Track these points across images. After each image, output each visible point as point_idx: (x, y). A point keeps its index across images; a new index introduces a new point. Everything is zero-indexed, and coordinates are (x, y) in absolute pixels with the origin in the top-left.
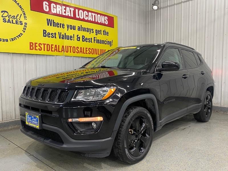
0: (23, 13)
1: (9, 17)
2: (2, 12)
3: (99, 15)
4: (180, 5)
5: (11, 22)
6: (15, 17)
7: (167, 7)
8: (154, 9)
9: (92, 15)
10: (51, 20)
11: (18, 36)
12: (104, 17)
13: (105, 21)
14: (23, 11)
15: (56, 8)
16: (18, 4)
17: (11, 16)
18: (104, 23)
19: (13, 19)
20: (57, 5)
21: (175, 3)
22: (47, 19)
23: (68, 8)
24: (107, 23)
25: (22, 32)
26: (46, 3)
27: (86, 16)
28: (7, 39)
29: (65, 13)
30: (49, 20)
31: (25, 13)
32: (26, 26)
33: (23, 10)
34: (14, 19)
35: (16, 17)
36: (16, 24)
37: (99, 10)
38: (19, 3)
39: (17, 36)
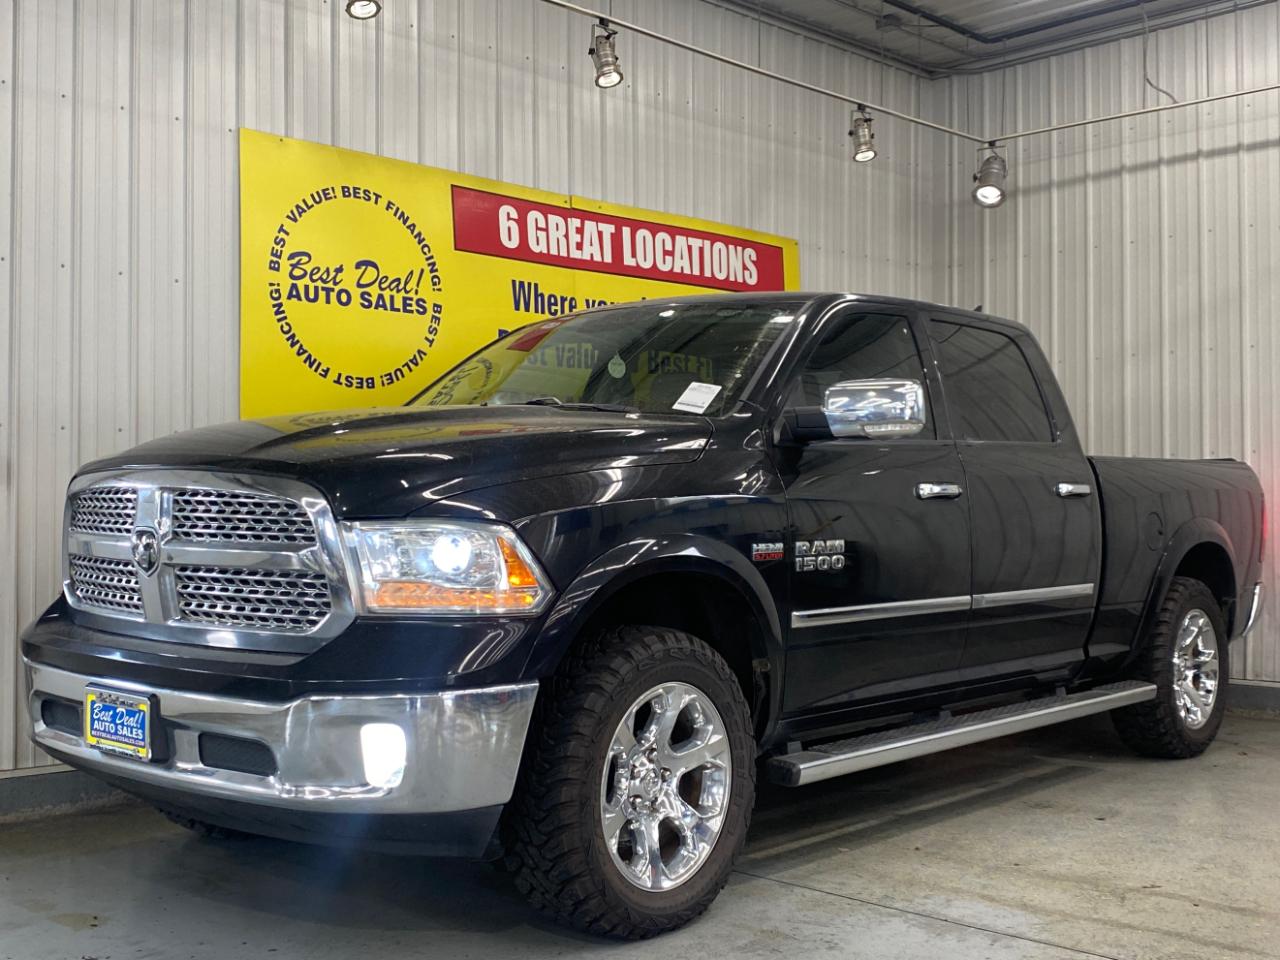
0: (429, 265)
1: (380, 283)
2: (358, 266)
3: (719, 245)
4: (1114, 181)
5: (388, 305)
6: (400, 283)
7: (1049, 186)
8: (983, 199)
9: (690, 248)
10: (529, 284)
11: (410, 364)
12: (739, 249)
13: (745, 268)
14: (429, 255)
15: (546, 230)
16: (412, 227)
17: (387, 277)
18: (740, 280)
19: (394, 292)
20: (550, 216)
21: (1091, 169)
22: (514, 282)
23: (590, 226)
24: (753, 281)
25: (425, 346)
26: (508, 214)
27: (666, 253)
28: (372, 379)
29: (580, 246)
30: (522, 284)
31: (434, 264)
32: (439, 319)
33: (429, 251)
34: (398, 291)
35: (406, 283)
36: (405, 311)
37: (719, 221)
38: (414, 225)
39: (407, 364)
